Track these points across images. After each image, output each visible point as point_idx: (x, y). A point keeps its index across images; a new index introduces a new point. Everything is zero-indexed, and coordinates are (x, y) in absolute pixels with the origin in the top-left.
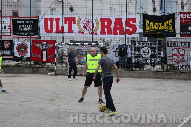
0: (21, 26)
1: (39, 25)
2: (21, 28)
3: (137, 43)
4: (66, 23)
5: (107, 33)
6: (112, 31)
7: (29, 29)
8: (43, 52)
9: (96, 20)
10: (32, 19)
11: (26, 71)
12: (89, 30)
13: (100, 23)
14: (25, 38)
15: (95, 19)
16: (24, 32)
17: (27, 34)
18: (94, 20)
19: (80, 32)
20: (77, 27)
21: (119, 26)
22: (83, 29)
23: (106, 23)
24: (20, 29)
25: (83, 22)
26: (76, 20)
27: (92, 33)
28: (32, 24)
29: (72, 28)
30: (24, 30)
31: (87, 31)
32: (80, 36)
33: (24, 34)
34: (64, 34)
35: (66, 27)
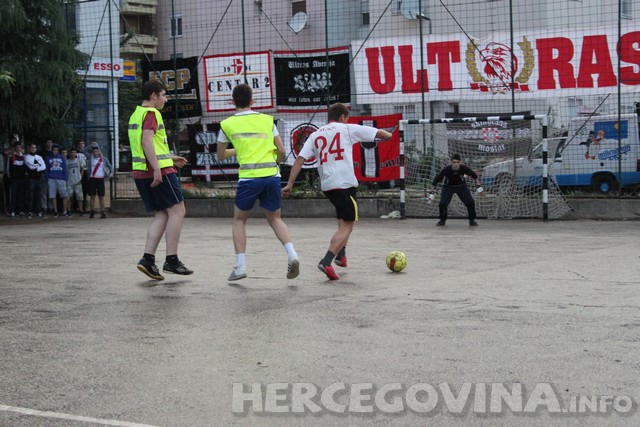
0: (300, 77)
1: (351, 70)
2: (302, 83)
4: (431, 61)
5: (558, 85)
6: (576, 76)
7: (324, 84)
8: (366, 151)
9: (525, 45)
10: (330, 53)
11: (318, 210)
12: (501, 79)
13: (536, 53)
14: (312, 111)
15: (519, 44)
16: (308, 94)
17: (318, 100)
18: (516, 47)
19: (474, 87)
20: (466, 70)
21: (597, 59)
22: (485, 75)
23: (555, 53)
24: (297, 86)
25: (485, 54)
26: (463, 49)
27: (513, 86)
28: (330, 70)
29: (449, 74)
30: (309, 88)
31: (497, 81)
32: (477, 97)
33: (308, 100)
34: (426, 94)
35: (433, 72)
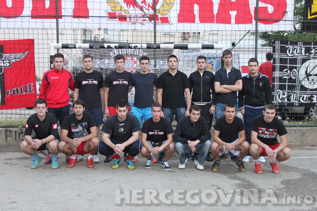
3: (291, 47)
6: (215, 12)
12: (141, 10)
19: (112, 16)
22: (124, 5)
29: (86, 2)
